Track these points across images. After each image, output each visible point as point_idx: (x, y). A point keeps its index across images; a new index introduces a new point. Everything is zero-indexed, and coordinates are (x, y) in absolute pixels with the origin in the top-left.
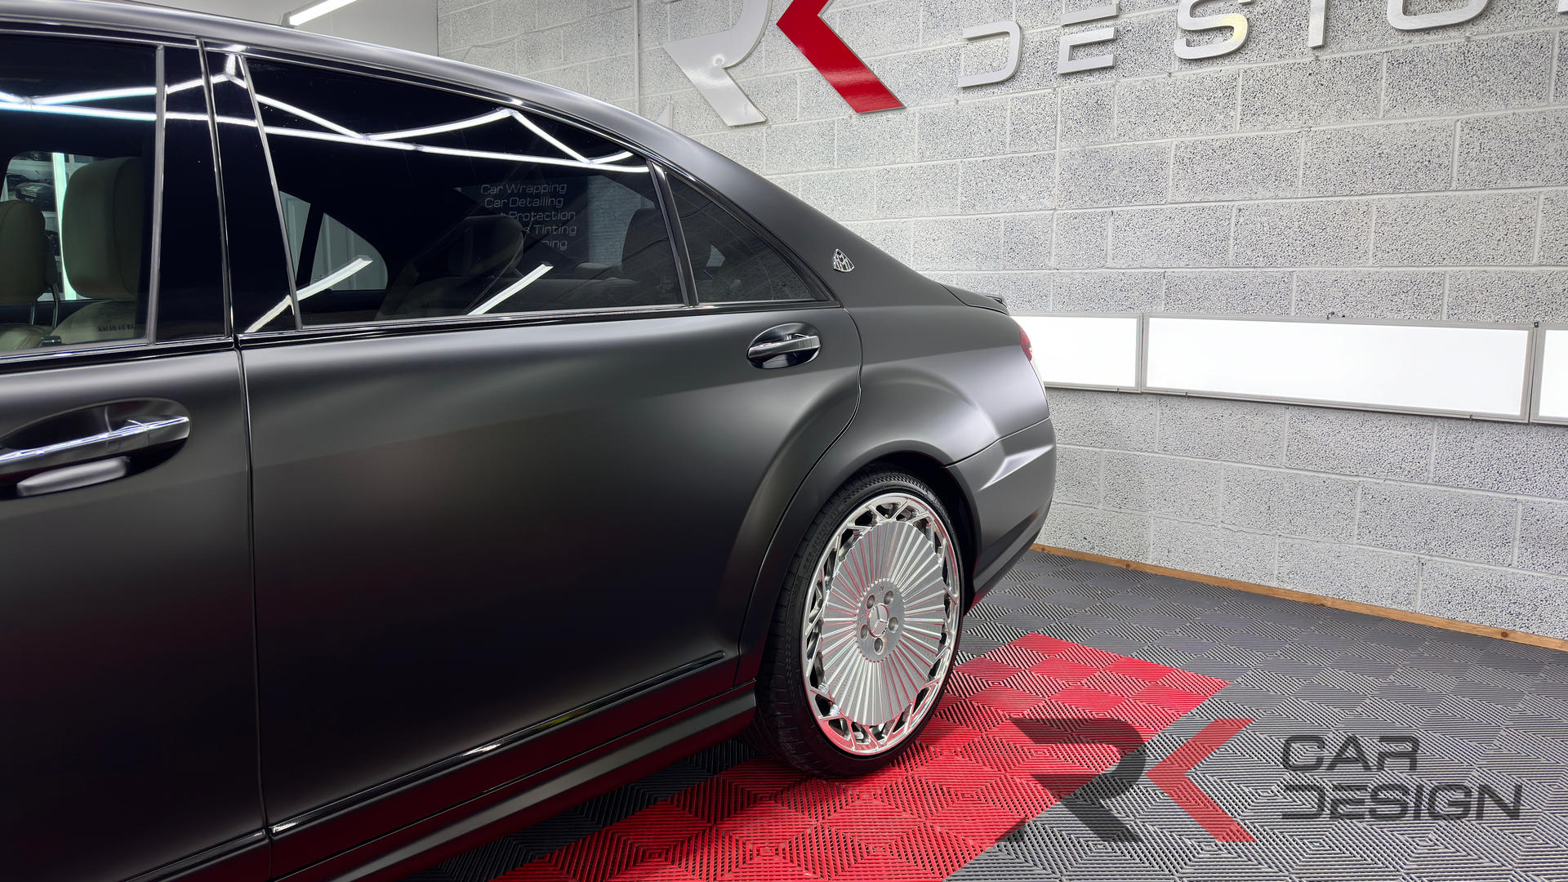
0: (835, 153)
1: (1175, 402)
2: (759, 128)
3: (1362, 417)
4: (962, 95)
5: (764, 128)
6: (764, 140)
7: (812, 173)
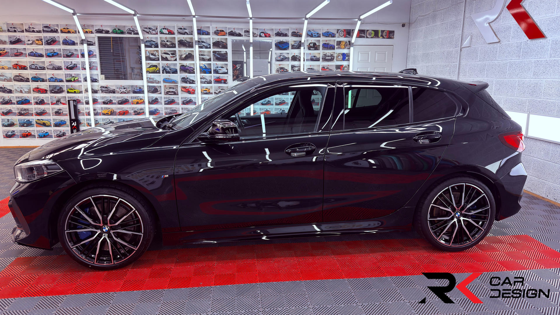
0: (521, 54)
2: (497, 44)
5: (499, 44)
6: (498, 48)
7: (513, 60)
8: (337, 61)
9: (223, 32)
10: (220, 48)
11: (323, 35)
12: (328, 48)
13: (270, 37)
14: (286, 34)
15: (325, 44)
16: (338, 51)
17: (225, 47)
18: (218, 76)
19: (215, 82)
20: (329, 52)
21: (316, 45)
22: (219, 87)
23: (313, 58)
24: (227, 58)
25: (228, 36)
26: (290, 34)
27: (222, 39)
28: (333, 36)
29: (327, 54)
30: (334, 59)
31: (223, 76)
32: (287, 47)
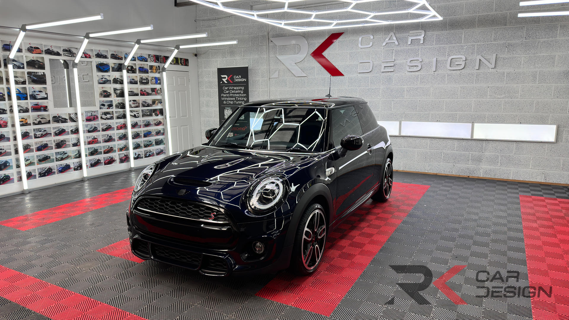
0: (326, 84)
1: (407, 137)
2: (305, 77)
3: (443, 139)
4: (358, 74)
8: (151, 84)
9: (39, 50)
10: (36, 68)
11: (138, 59)
12: (143, 72)
13: (90, 58)
14: (106, 55)
15: (141, 67)
16: (151, 75)
17: (42, 67)
18: (35, 102)
19: (33, 110)
20: (144, 75)
21: (133, 68)
22: (39, 115)
23: (132, 81)
24: (46, 80)
25: (45, 54)
26: (109, 56)
27: (37, 57)
28: (146, 60)
29: (143, 77)
30: (149, 82)
31: (43, 102)
32: (108, 70)
